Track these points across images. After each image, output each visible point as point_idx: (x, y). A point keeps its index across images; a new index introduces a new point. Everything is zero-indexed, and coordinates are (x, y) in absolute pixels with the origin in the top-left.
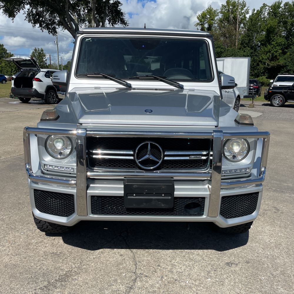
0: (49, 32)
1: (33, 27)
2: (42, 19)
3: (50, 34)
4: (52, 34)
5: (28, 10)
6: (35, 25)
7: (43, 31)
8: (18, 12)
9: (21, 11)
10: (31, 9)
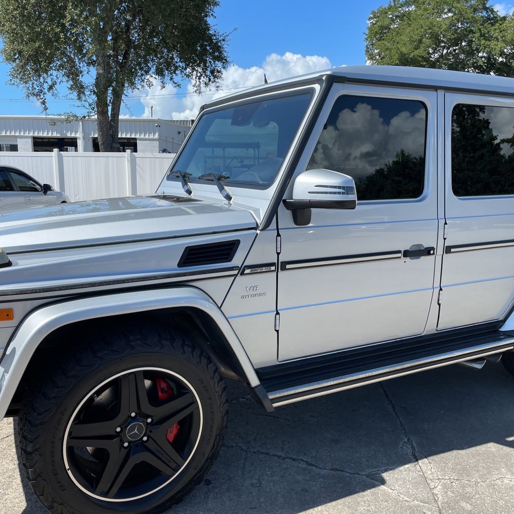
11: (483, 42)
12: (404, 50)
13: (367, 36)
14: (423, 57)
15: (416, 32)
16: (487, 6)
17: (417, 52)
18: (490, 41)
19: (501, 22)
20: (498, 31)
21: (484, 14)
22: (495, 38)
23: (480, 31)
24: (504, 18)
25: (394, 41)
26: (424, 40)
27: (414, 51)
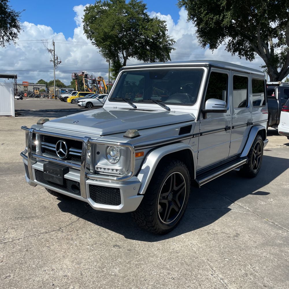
0: (246, 58)
1: (232, 55)
2: (242, 47)
3: (247, 60)
4: (249, 59)
5: (229, 41)
6: (234, 54)
7: (241, 58)
8: (220, 43)
9: (223, 43)
10: (231, 40)
11: (144, 31)
12: (106, 30)
13: (83, 20)
14: (115, 35)
15: (111, 22)
16: (144, 12)
17: (112, 33)
18: (147, 31)
19: (151, 22)
20: (150, 26)
21: (143, 16)
22: (149, 29)
23: (142, 25)
24: (152, 20)
25: (99, 25)
26: (115, 26)
27: (111, 32)
